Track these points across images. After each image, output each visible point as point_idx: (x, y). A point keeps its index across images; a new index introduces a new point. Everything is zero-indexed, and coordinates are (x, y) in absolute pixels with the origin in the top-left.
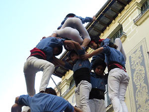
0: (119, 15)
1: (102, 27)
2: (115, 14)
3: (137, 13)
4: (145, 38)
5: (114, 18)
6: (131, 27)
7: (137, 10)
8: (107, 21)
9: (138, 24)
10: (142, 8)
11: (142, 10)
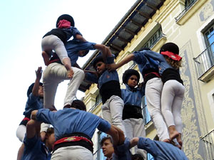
0: (157, 11)
1: (136, 27)
2: (152, 10)
3: (180, 9)
4: (190, 41)
5: (151, 16)
6: (172, 27)
7: (180, 5)
8: (142, 20)
9: (180, 23)
10: (186, 3)
11: (186, 6)
